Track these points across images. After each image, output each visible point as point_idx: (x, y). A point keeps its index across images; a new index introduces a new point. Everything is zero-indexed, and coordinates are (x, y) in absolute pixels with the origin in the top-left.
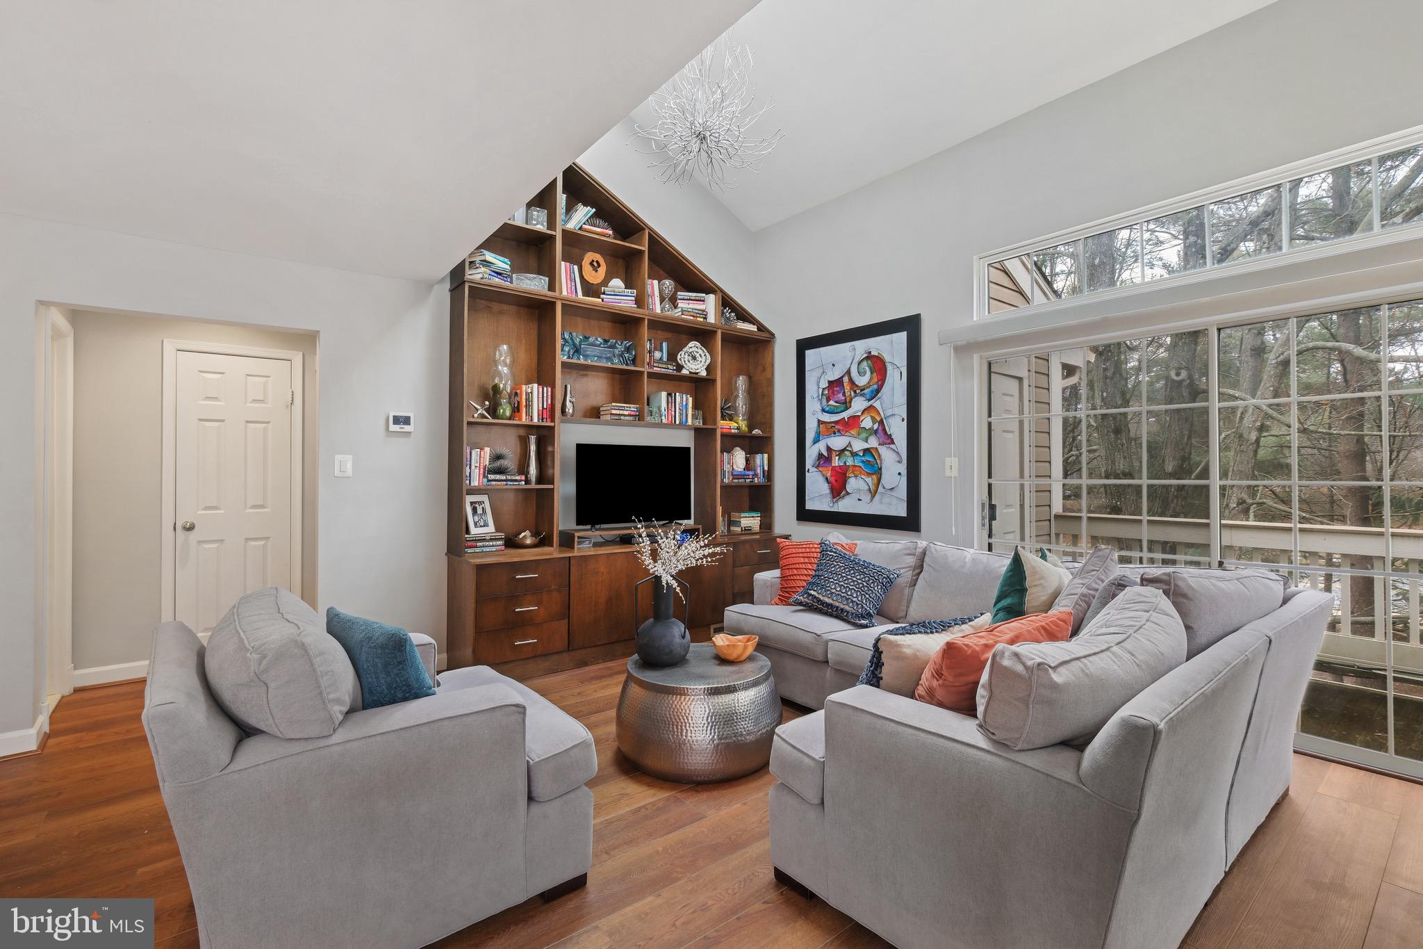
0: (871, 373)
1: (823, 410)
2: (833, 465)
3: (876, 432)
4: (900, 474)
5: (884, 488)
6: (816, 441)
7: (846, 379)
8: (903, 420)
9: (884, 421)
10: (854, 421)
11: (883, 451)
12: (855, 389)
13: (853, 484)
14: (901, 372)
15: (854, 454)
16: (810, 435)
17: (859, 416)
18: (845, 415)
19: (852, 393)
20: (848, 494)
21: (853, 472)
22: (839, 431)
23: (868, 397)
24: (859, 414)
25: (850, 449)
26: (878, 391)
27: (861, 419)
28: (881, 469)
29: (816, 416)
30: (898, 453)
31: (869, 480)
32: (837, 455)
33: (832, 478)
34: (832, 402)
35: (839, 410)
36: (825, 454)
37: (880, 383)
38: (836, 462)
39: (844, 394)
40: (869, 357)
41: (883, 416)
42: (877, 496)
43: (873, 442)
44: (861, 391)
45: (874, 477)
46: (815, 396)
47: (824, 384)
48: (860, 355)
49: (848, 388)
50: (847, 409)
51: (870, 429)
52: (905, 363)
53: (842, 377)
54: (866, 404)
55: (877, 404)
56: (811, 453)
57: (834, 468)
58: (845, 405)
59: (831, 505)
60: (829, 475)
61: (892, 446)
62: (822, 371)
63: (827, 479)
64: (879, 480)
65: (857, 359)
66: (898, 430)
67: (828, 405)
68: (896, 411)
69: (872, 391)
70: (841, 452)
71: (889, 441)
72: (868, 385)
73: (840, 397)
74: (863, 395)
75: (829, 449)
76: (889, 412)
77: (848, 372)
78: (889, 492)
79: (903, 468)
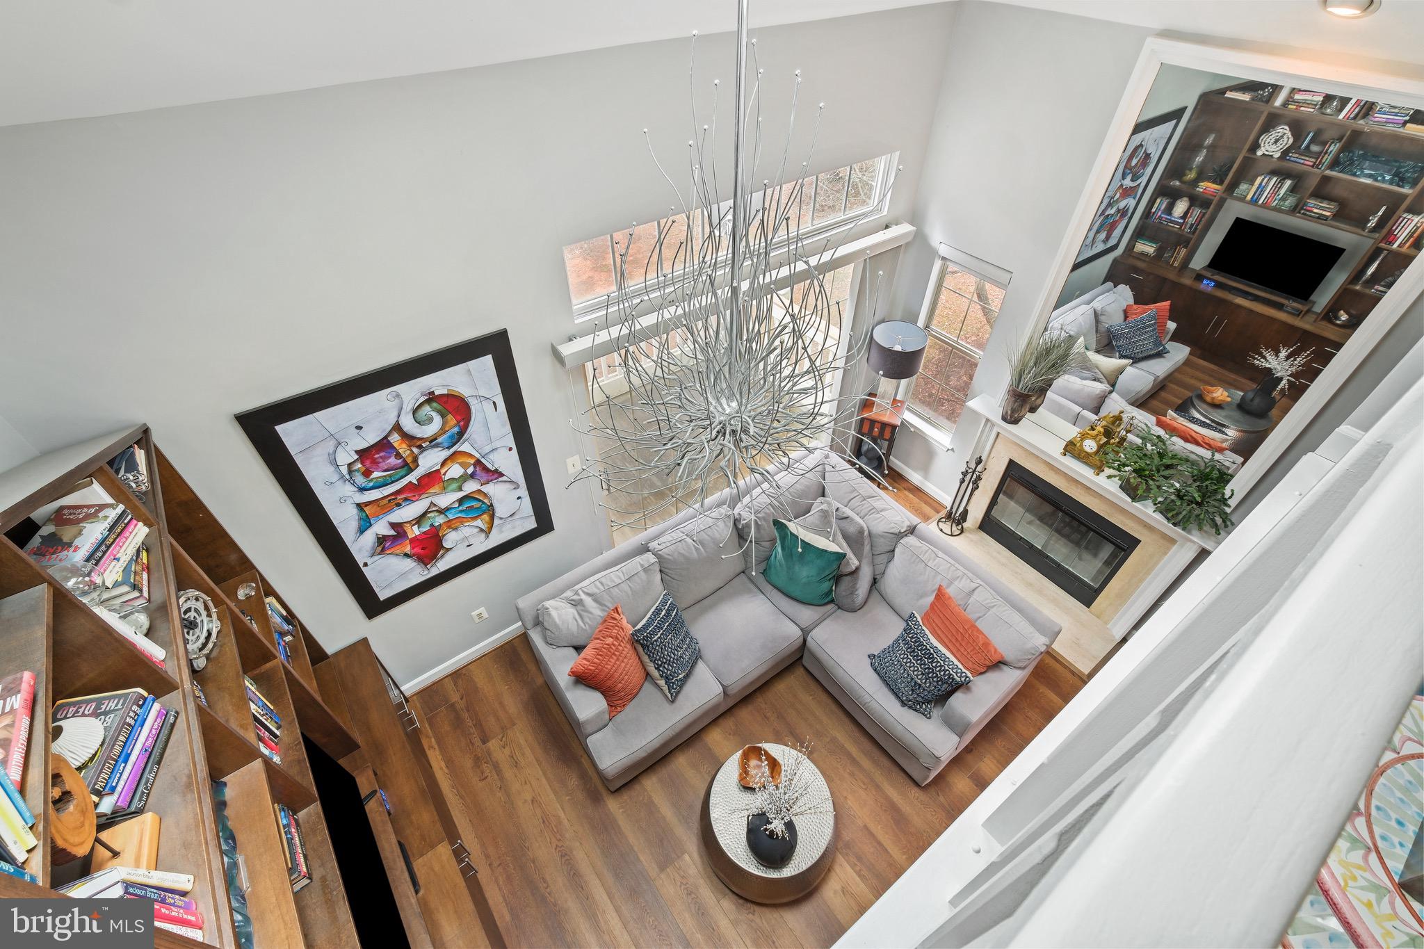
0: (443, 416)
1: (362, 490)
2: (411, 536)
3: (472, 476)
4: (519, 498)
5: (501, 519)
6: (363, 528)
7: (395, 439)
8: (510, 449)
9: (483, 460)
10: (432, 479)
11: (488, 489)
12: (418, 443)
13: (450, 539)
14: (494, 403)
15: (441, 512)
16: (347, 531)
17: (438, 471)
18: (413, 478)
19: (415, 450)
20: (448, 550)
21: (449, 527)
22: (406, 499)
23: (446, 445)
24: (438, 467)
25: (434, 509)
26: (461, 434)
27: (443, 471)
28: (492, 505)
29: (350, 501)
30: (512, 482)
31: (479, 523)
32: (414, 525)
33: (415, 550)
34: (376, 474)
35: (397, 477)
36: (392, 533)
37: (462, 423)
38: (415, 531)
39: (398, 455)
40: (431, 398)
41: (477, 455)
42: (494, 531)
43: (471, 487)
44: (431, 442)
45: (486, 517)
46: (335, 478)
47: (346, 457)
48: (413, 401)
49: (404, 446)
50: (411, 470)
51: (462, 476)
52: (499, 390)
53: (386, 437)
54: (446, 454)
55: (464, 447)
56: (360, 547)
57: (414, 541)
58: (406, 468)
59: (426, 572)
60: (408, 549)
61: (500, 479)
62: (332, 443)
63: (406, 555)
64: (492, 517)
65: (408, 407)
66: (508, 461)
67: (371, 480)
68: (498, 444)
69: (452, 437)
70: (419, 520)
71: (496, 476)
72: (443, 431)
73: (393, 461)
74: (437, 446)
75: (393, 526)
76: (487, 449)
77: (397, 428)
78: (510, 519)
79: (523, 491)
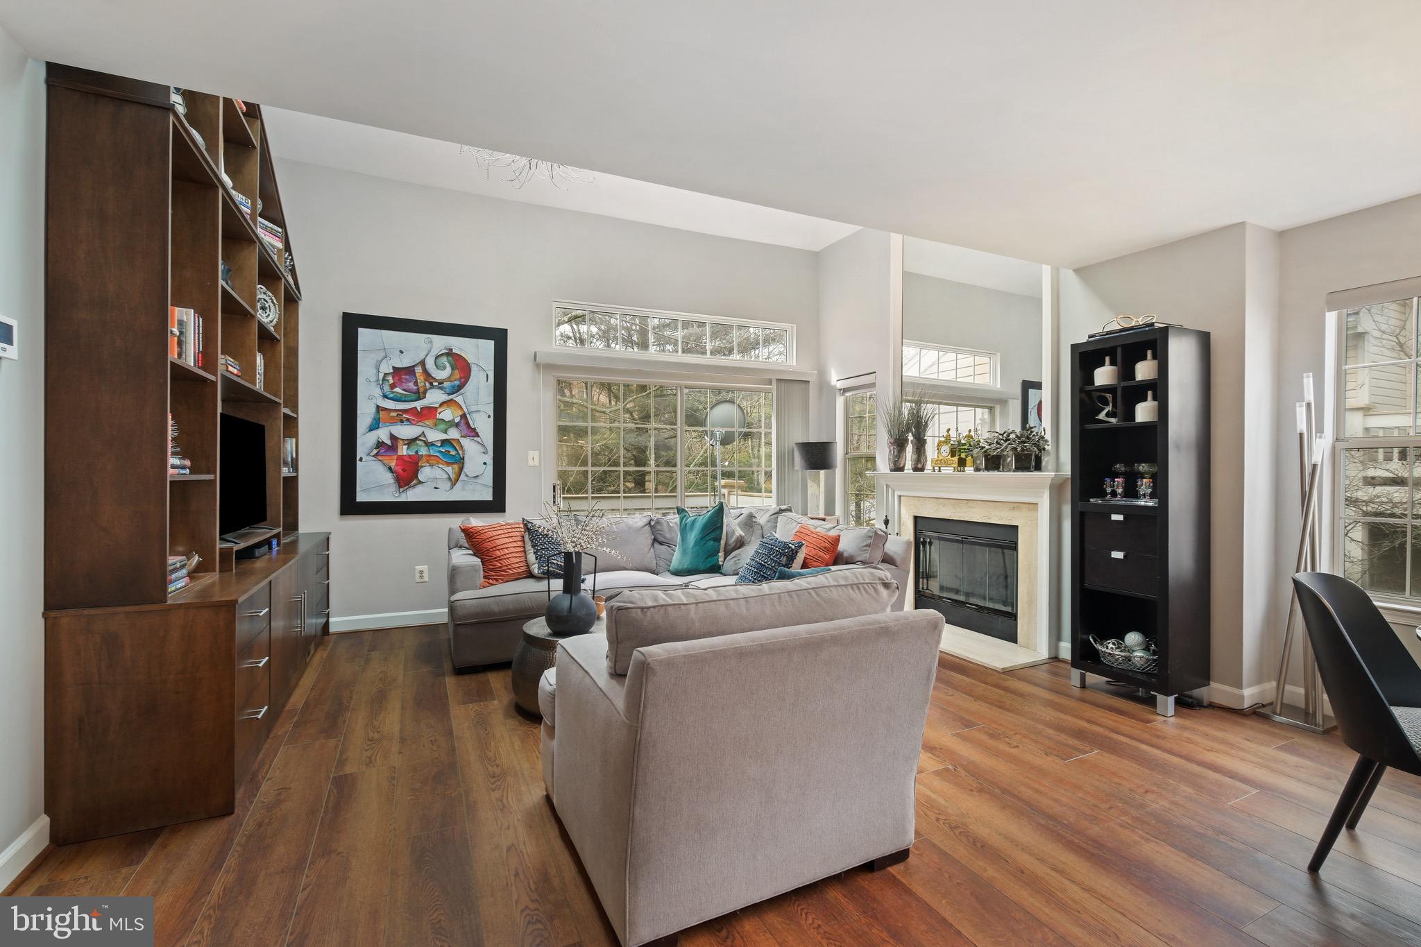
0: (453, 369)
1: (385, 396)
2: (399, 454)
3: (457, 425)
4: (485, 463)
5: (467, 476)
6: (374, 427)
7: (419, 370)
8: (489, 417)
9: (468, 415)
10: (429, 412)
11: (466, 442)
12: (431, 381)
13: (425, 473)
14: (487, 375)
15: (428, 444)
16: (363, 421)
17: (436, 408)
18: (418, 405)
19: (427, 384)
20: (420, 482)
21: (428, 462)
22: (408, 420)
23: (448, 391)
24: (437, 406)
25: (423, 439)
26: (460, 387)
27: (439, 410)
28: (463, 459)
29: (374, 401)
30: (483, 445)
31: (449, 469)
32: (405, 445)
33: (398, 467)
34: (397, 390)
35: (410, 399)
36: (389, 442)
37: (463, 380)
38: (403, 451)
39: (416, 383)
40: (450, 353)
41: (466, 411)
42: (458, 484)
43: (454, 434)
44: (439, 384)
45: (456, 466)
46: (373, 379)
47: (386, 368)
48: (438, 350)
49: (422, 378)
50: (419, 399)
51: (449, 421)
52: (492, 367)
53: (414, 366)
54: (445, 398)
55: (459, 399)
56: (365, 441)
57: (400, 458)
58: (417, 395)
59: (397, 495)
60: (393, 464)
61: (476, 439)
62: (383, 354)
63: (390, 468)
64: (461, 469)
65: (434, 352)
66: (485, 425)
67: (393, 392)
68: (481, 408)
69: (453, 387)
70: (411, 442)
71: (473, 434)
72: (449, 379)
73: (411, 385)
74: (441, 388)
75: (393, 438)
76: (473, 408)
77: (423, 363)
78: (473, 480)
79: (489, 458)
